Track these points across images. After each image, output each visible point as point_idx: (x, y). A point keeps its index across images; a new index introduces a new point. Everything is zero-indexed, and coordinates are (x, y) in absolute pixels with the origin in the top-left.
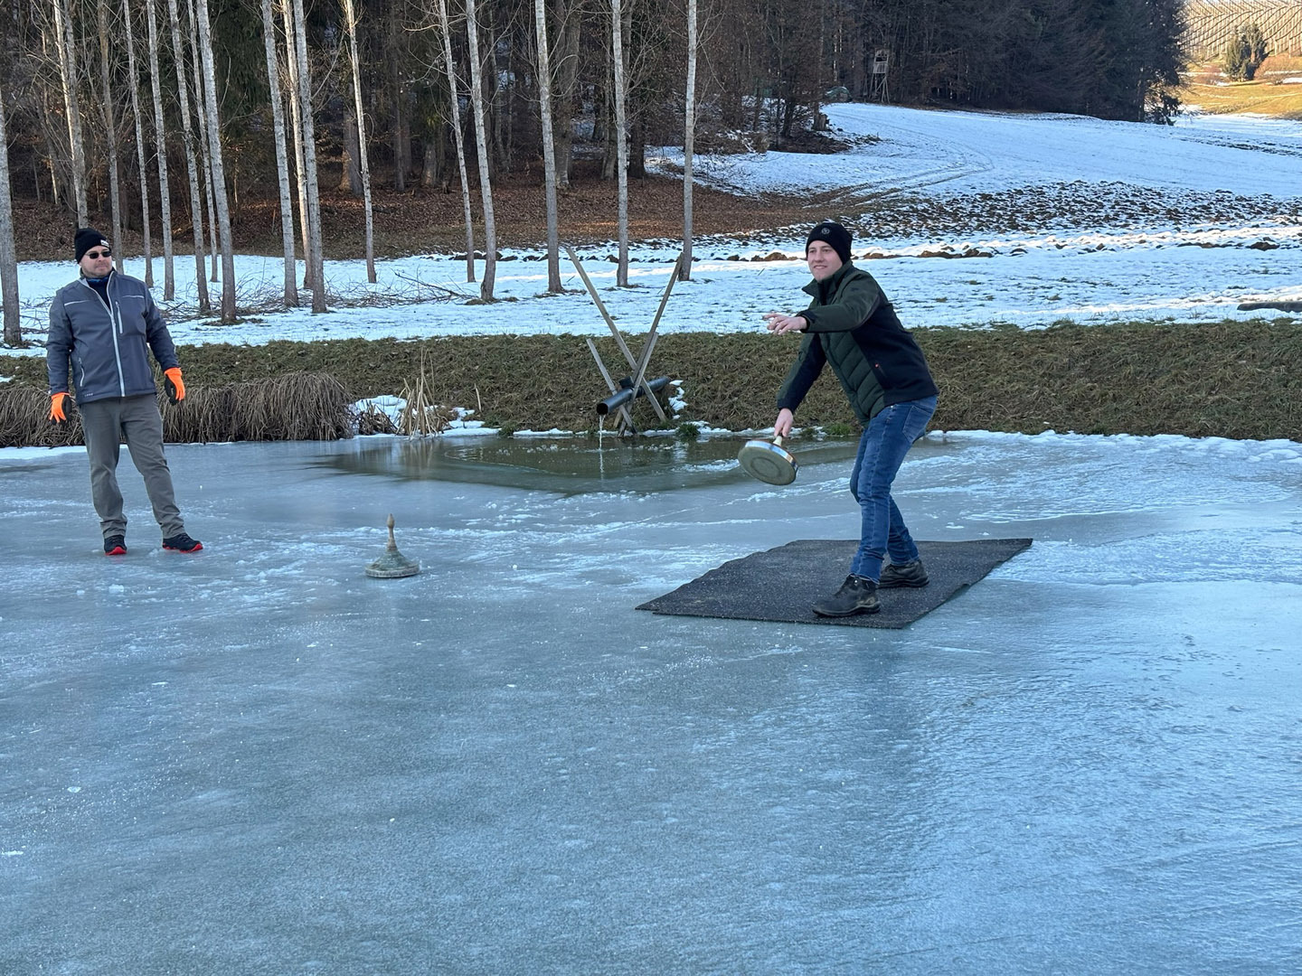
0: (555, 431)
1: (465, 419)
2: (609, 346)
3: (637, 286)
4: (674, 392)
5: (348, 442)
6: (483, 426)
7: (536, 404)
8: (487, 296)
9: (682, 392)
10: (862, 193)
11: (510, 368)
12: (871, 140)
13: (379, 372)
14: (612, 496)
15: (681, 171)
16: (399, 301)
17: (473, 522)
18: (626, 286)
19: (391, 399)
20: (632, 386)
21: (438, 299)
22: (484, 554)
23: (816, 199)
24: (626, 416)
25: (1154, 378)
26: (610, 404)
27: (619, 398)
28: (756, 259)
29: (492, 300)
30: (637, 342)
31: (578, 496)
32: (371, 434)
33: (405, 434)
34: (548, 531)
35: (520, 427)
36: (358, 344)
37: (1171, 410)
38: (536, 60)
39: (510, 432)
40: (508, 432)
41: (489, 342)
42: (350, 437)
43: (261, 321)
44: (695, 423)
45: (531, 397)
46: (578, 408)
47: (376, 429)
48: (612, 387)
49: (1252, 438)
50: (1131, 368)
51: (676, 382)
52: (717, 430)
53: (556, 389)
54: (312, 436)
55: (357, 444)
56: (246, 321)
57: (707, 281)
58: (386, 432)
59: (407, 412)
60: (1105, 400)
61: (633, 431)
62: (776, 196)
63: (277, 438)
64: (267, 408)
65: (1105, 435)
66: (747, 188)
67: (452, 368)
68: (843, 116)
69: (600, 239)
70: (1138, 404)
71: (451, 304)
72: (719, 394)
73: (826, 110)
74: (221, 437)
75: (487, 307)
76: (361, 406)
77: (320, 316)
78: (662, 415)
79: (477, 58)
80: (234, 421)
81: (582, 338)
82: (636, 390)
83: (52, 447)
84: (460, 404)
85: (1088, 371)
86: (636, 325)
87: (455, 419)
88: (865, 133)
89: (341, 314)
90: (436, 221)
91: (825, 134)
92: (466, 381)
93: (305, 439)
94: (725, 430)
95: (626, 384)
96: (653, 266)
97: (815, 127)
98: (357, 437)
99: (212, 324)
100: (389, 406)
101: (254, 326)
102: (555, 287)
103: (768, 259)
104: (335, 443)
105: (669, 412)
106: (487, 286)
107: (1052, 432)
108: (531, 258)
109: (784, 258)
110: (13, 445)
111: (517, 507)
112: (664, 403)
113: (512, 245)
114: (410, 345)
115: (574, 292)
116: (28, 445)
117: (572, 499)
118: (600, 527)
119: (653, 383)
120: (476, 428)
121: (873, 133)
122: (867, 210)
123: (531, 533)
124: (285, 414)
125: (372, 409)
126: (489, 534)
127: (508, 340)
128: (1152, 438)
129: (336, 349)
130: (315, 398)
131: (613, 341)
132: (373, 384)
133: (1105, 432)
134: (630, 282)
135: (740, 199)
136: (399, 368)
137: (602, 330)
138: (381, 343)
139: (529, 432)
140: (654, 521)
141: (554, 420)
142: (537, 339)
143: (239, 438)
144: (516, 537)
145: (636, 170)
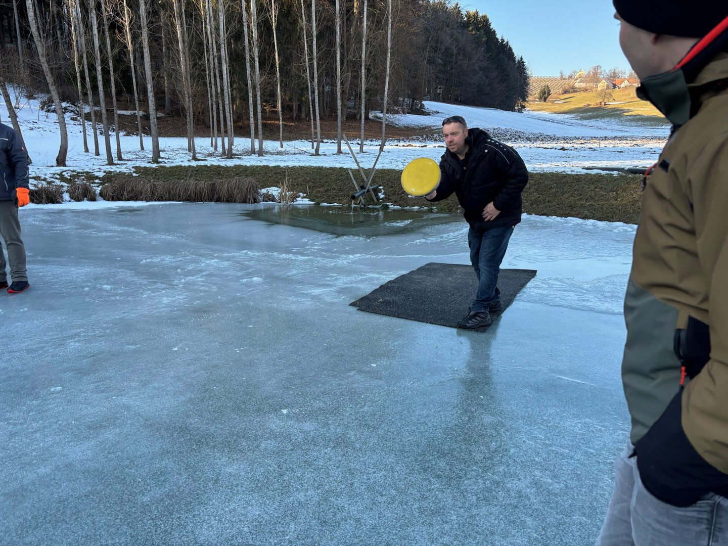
0: (336, 204)
1: (303, 198)
2: (357, 172)
3: (366, 152)
4: (380, 191)
5: (258, 204)
6: (309, 201)
7: (330, 193)
8: (317, 154)
9: (383, 191)
10: (434, 128)
11: (320, 179)
12: (437, 112)
13: (272, 178)
14: (357, 238)
15: (380, 118)
16: (288, 154)
17: (295, 250)
18: (363, 152)
19: (276, 189)
20: (365, 188)
21: (301, 154)
22: (294, 272)
23: (421, 129)
24: (362, 200)
25: (564, 194)
26: (356, 195)
27: (360, 193)
28: (403, 146)
29: (319, 155)
30: (367, 172)
31: (342, 237)
32: (267, 202)
33: (280, 202)
34: (327, 257)
35: (323, 202)
36: (267, 167)
37: (572, 207)
38: (336, 74)
39: (319, 204)
40: (318, 204)
41: (313, 169)
42: (259, 203)
43: (240, 158)
44: (388, 204)
45: (327, 190)
46: (344, 195)
47: (270, 200)
48: (357, 188)
49: (607, 221)
50: (554, 190)
51: (381, 187)
52: (396, 207)
53: (337, 188)
54: (244, 201)
55: (262, 205)
56: (235, 158)
57: (389, 152)
58: (273, 201)
59: (281, 194)
60: (545, 202)
61: (365, 205)
62: (408, 127)
63: (232, 202)
64: (228, 190)
65: (547, 216)
66: (400, 125)
67: (299, 178)
68: (428, 105)
69: (355, 138)
70: (558, 204)
71: (305, 155)
72: (397, 193)
73: (424, 102)
74: (211, 200)
75: (317, 157)
76: (264, 191)
77: (261, 157)
78: (375, 200)
79: (316, 72)
80: (216, 195)
81: (347, 169)
82: (366, 190)
83: (147, 201)
84: (301, 192)
85: (537, 190)
86: (366, 166)
87: (299, 197)
88: (435, 110)
89: (268, 157)
90: (304, 130)
91: (423, 110)
92: (304, 183)
93: (242, 202)
94: (399, 207)
95: (362, 188)
96: (372, 147)
97: (421, 108)
98: (261, 203)
99: (224, 158)
100: (274, 191)
101: (238, 160)
102: (340, 152)
103: (407, 146)
104: (253, 205)
105: (378, 199)
106: (317, 150)
107: (526, 214)
108: (333, 142)
109: (412, 146)
110: (133, 200)
111: (315, 242)
112: (377, 195)
113: (327, 139)
114: (285, 169)
115: (345, 153)
116: (139, 200)
117: (339, 238)
118: (351, 256)
119: (372, 187)
120: (306, 201)
121: (438, 110)
122: (436, 133)
123: (319, 259)
124: (235, 193)
125: (268, 192)
126: (300, 258)
127: (320, 168)
128: (566, 218)
129: (258, 169)
130: (246, 187)
131: (358, 170)
132: (270, 183)
133: (548, 216)
134: (364, 151)
135: (398, 128)
136: (280, 177)
137: (355, 166)
138: (274, 167)
139: (326, 204)
140: (374, 254)
141: (335, 200)
142: (331, 169)
143: (218, 200)
144: (311, 261)
145: (367, 118)
